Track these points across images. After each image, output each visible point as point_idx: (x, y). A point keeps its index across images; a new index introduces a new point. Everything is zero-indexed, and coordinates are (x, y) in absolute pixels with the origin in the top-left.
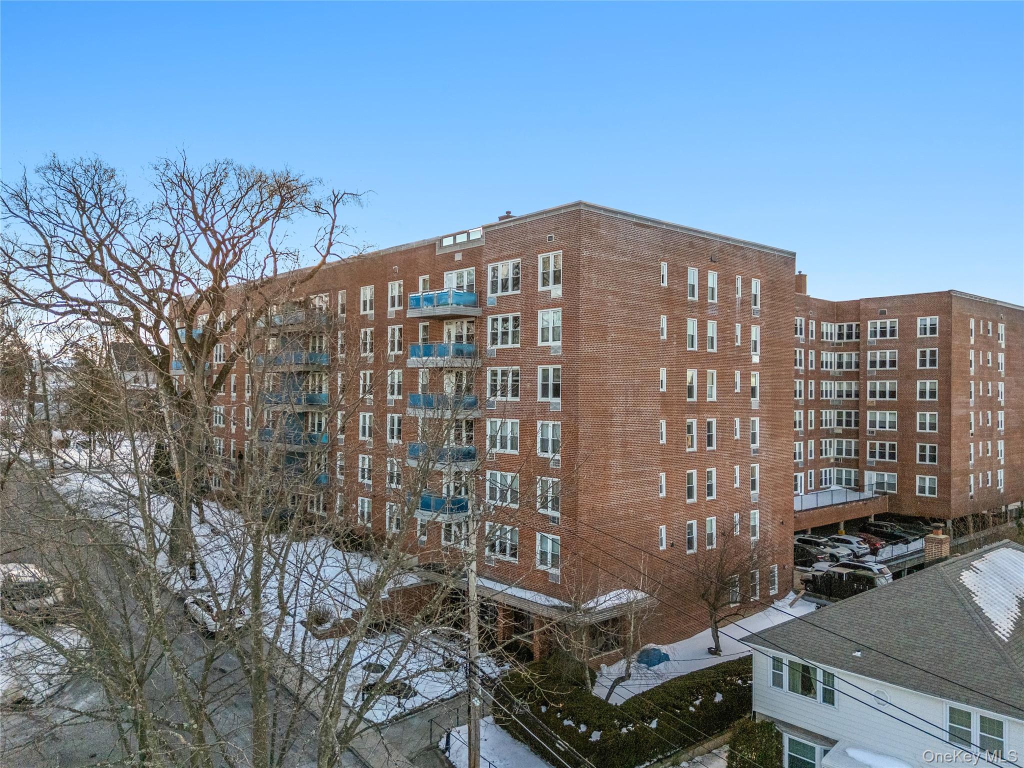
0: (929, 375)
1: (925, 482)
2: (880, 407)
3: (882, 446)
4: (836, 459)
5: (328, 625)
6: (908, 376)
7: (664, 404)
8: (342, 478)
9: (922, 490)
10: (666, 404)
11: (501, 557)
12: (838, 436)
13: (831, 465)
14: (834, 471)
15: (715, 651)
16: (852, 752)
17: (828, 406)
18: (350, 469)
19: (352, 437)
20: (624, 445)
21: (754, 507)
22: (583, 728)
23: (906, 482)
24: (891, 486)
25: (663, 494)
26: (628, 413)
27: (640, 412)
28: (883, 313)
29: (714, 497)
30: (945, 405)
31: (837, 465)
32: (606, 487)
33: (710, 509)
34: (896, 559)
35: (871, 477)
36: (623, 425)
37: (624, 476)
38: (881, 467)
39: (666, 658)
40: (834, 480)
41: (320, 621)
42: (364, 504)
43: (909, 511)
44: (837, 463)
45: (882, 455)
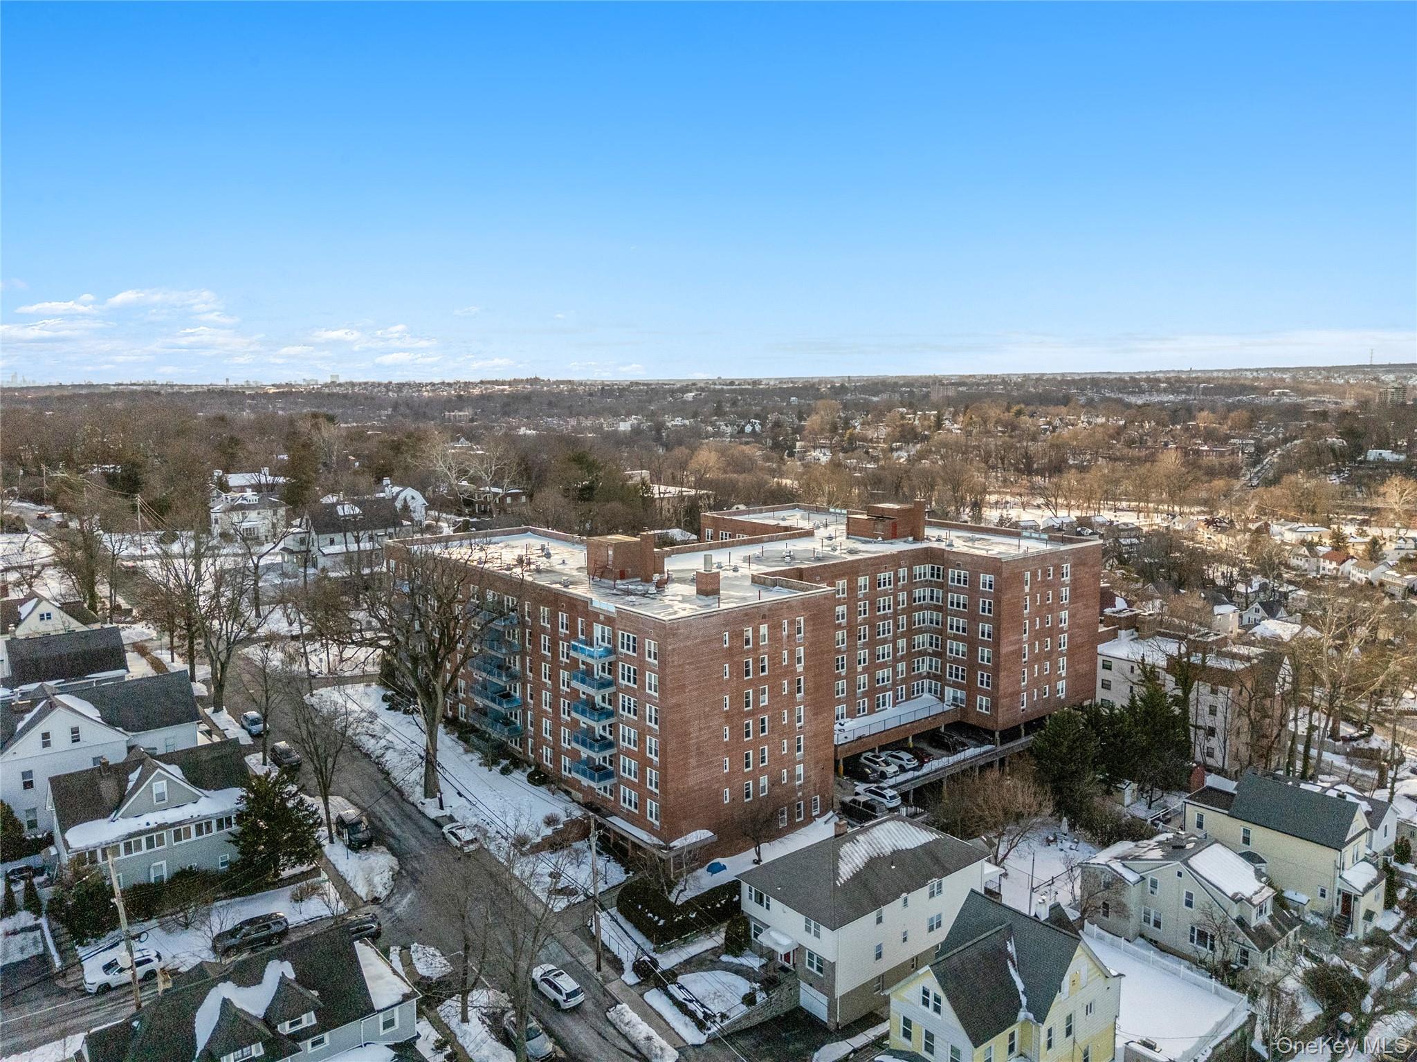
0: (987, 620)
1: (983, 701)
2: (956, 638)
3: (957, 669)
4: (928, 673)
5: (528, 847)
6: (974, 618)
7: (727, 717)
8: (532, 729)
9: (981, 707)
10: (728, 717)
11: (629, 808)
12: (929, 654)
13: (924, 678)
14: (926, 682)
15: (757, 862)
16: (773, 934)
17: (921, 631)
18: (537, 724)
19: (538, 704)
20: (698, 749)
21: (799, 763)
22: (656, 918)
23: (971, 700)
24: (962, 701)
25: (726, 771)
26: (700, 729)
27: (709, 727)
28: (959, 565)
29: (766, 763)
30: (996, 645)
31: (929, 678)
32: (686, 775)
33: (762, 771)
34: (936, 771)
35: (949, 692)
36: (697, 738)
37: (698, 766)
38: (956, 686)
39: (724, 868)
40: (926, 689)
41: (523, 844)
42: (547, 752)
43: (973, 721)
44: (929, 676)
45: (957, 676)
